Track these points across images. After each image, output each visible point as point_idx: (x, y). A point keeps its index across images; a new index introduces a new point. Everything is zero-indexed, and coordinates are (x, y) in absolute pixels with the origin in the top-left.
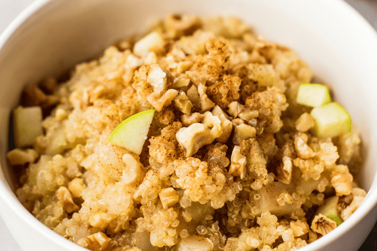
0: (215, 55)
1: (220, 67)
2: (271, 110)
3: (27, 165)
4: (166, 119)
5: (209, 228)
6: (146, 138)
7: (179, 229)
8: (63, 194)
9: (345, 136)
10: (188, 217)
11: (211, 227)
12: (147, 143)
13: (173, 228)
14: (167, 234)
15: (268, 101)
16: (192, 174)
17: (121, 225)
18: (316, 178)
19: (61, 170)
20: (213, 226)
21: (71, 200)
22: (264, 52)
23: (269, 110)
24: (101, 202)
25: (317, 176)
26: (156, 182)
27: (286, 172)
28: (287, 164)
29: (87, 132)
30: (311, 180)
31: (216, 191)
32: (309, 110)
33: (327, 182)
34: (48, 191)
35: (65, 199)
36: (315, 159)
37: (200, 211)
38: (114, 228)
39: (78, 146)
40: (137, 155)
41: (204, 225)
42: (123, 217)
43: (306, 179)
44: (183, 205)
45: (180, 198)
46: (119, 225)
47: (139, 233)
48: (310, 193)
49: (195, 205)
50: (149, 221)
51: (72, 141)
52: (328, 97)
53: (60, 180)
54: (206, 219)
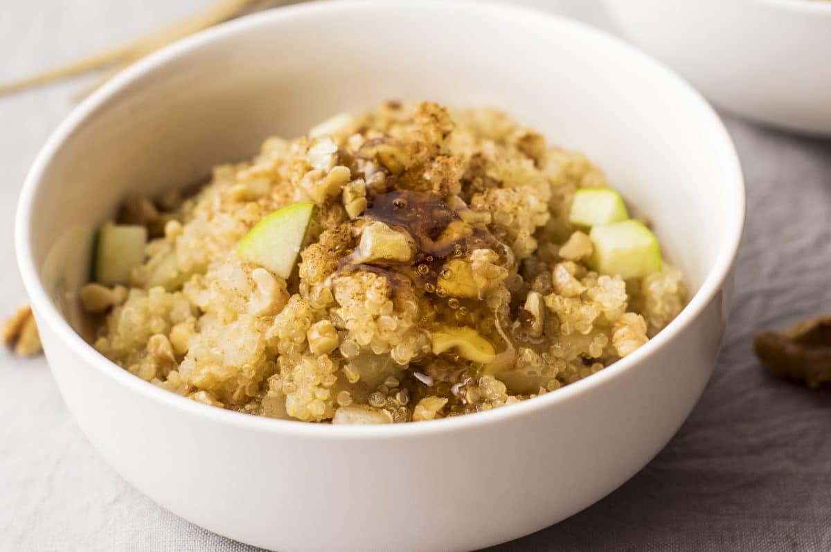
0: (426, 124)
1: (433, 145)
2: (515, 217)
3: (109, 309)
4: (331, 219)
5: (390, 399)
6: (297, 249)
7: (334, 391)
8: (157, 344)
9: (649, 278)
10: (352, 374)
11: (394, 397)
12: (299, 259)
13: (325, 388)
14: (314, 397)
15: (510, 202)
16: (361, 297)
17: (244, 387)
18: (585, 330)
19: (162, 311)
20: (398, 396)
21: (169, 353)
22: (526, 145)
23: (511, 216)
24: (216, 352)
25: (587, 326)
26: (302, 311)
27: (530, 315)
28: (533, 303)
29: (211, 253)
30: (577, 334)
31: (399, 328)
32: (586, 230)
33: (606, 339)
34: (136, 342)
35: (160, 351)
36: (583, 298)
37: (374, 366)
38: (233, 393)
39: (194, 278)
40: (282, 278)
41: (382, 393)
42: (246, 371)
43: (569, 333)
44: (345, 352)
45: (341, 340)
46: (240, 387)
47: (270, 399)
48: (574, 357)
49: (366, 354)
50: (287, 377)
51: (186, 270)
52: (622, 212)
53: (157, 324)
54: (387, 383)
